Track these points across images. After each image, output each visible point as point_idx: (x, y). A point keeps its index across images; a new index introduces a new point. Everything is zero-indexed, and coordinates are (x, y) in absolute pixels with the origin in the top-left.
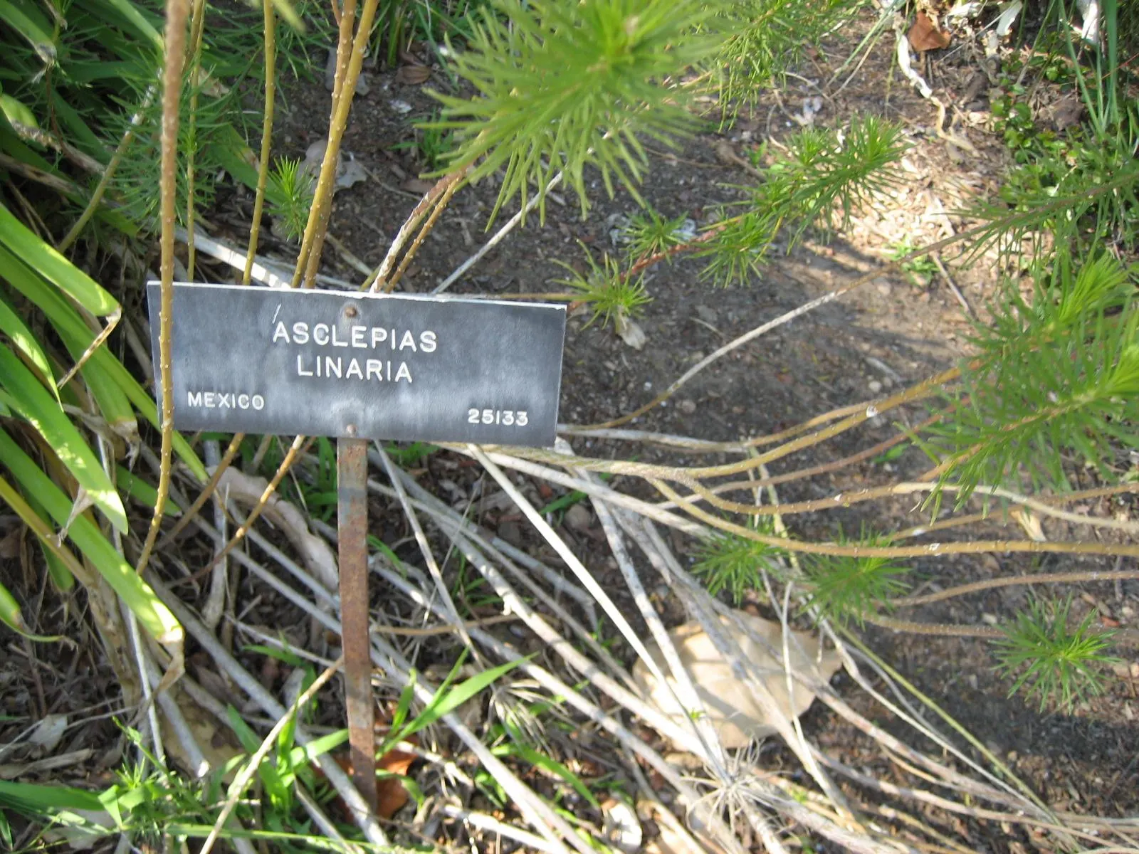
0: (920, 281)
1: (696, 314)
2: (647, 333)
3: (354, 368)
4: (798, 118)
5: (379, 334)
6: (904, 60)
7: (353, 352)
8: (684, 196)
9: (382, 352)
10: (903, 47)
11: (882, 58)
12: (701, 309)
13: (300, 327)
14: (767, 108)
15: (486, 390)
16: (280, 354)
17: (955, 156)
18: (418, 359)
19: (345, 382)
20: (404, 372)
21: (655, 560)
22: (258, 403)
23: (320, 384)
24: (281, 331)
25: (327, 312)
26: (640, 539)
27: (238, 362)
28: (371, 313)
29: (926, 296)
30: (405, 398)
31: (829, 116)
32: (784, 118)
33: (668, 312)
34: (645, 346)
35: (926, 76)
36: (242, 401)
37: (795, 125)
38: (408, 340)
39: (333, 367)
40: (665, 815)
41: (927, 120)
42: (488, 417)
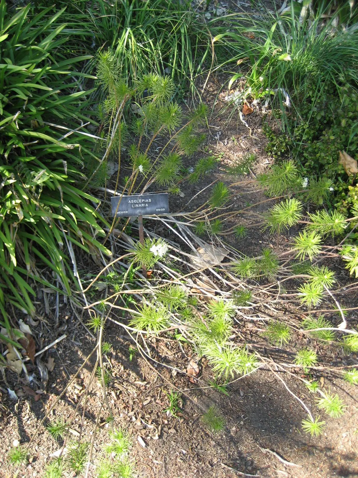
0: (246, 174)
1: (195, 188)
2: (185, 194)
3: (140, 205)
4: (216, 137)
5: (143, 200)
6: (241, 118)
7: (140, 203)
8: (190, 161)
9: (144, 203)
10: (241, 114)
11: (236, 118)
12: (196, 187)
13: (132, 201)
14: (208, 135)
15: (158, 206)
16: (129, 205)
17: (254, 142)
18: (148, 203)
19: (139, 207)
20: (147, 205)
21: (188, 233)
22: (127, 212)
23: (135, 208)
24: (130, 202)
25: (136, 198)
26: (185, 229)
27: (124, 207)
28: (142, 198)
29: (247, 177)
30: (147, 209)
31: (223, 135)
32: (212, 138)
33: (189, 188)
34: (185, 196)
35: (247, 121)
36: (125, 212)
37: (215, 139)
38: (147, 201)
39: (137, 206)
40: (197, 280)
41: (247, 133)
42: (159, 210)
